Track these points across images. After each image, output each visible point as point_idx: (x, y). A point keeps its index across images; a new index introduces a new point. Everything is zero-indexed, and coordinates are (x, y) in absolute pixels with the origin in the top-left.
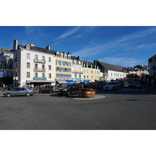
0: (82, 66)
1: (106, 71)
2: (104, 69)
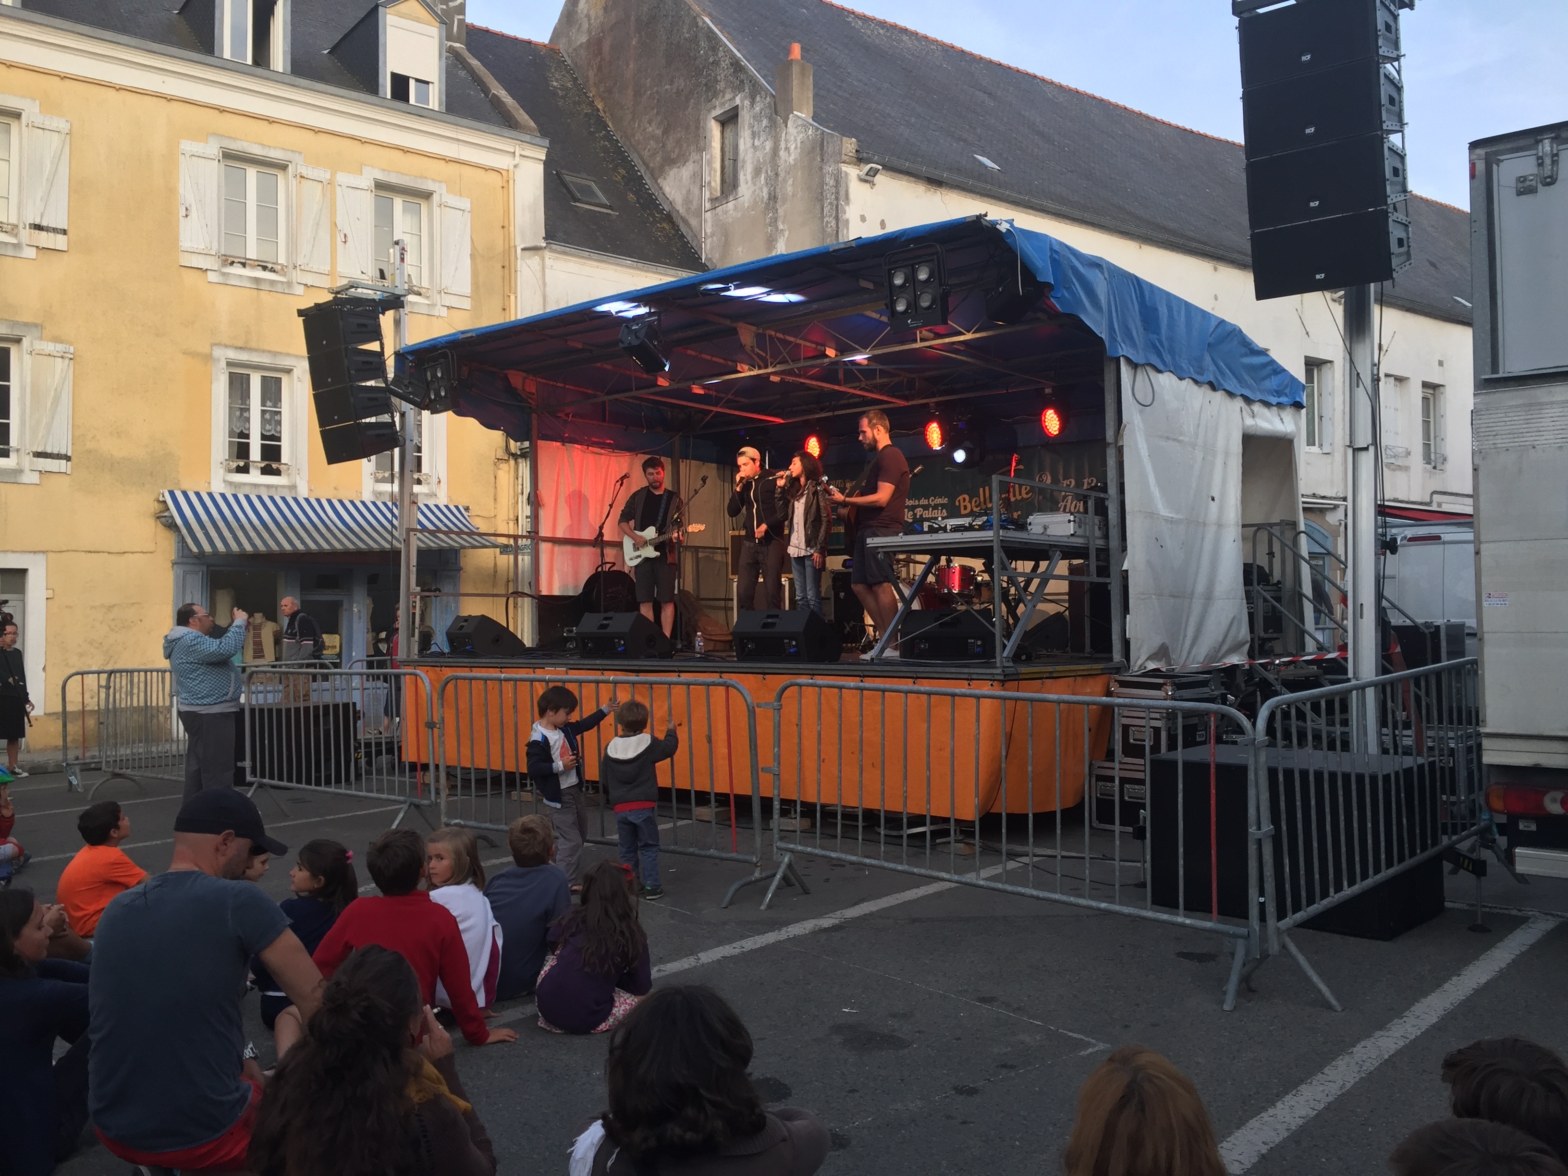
1: (781, 227)
2: (745, 142)
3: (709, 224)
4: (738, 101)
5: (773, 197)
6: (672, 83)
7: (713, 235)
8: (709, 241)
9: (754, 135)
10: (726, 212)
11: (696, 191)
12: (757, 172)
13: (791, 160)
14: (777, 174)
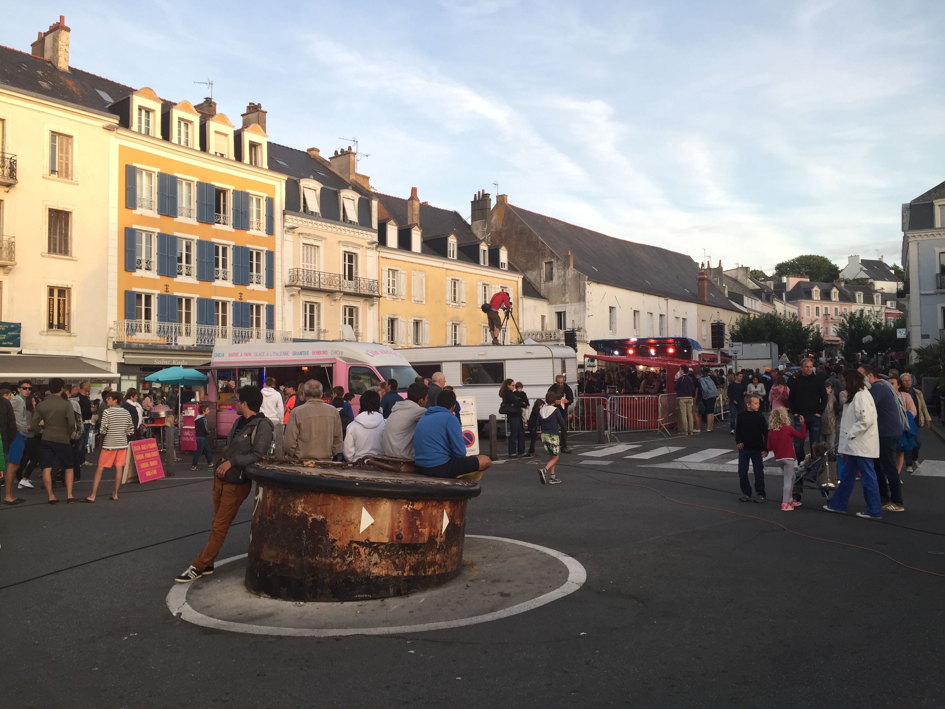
0: (375, 237)
1: (567, 291)
2: (555, 270)
3: (543, 286)
4: (552, 260)
5: (564, 285)
6: (529, 250)
7: (544, 289)
8: (543, 291)
9: (558, 269)
10: (549, 285)
11: (539, 278)
12: (559, 278)
13: (570, 277)
14: (565, 280)
